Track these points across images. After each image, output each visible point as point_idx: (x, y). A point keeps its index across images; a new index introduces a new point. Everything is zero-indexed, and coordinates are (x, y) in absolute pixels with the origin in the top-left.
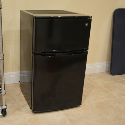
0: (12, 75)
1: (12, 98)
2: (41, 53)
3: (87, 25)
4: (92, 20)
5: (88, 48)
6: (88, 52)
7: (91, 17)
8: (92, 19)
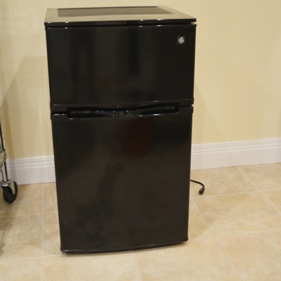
0: (45, 163)
1: (32, 217)
2: (65, 110)
3: (181, 40)
4: (197, 28)
5: (193, 99)
6: (193, 108)
7: (195, 20)
8: (196, 25)
